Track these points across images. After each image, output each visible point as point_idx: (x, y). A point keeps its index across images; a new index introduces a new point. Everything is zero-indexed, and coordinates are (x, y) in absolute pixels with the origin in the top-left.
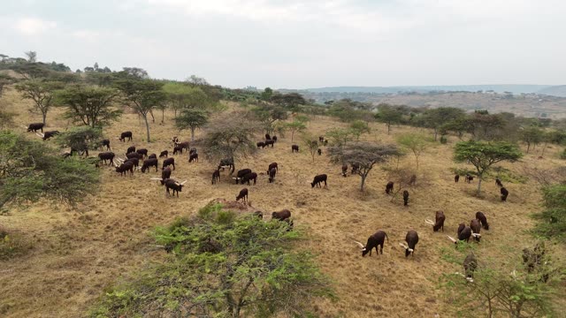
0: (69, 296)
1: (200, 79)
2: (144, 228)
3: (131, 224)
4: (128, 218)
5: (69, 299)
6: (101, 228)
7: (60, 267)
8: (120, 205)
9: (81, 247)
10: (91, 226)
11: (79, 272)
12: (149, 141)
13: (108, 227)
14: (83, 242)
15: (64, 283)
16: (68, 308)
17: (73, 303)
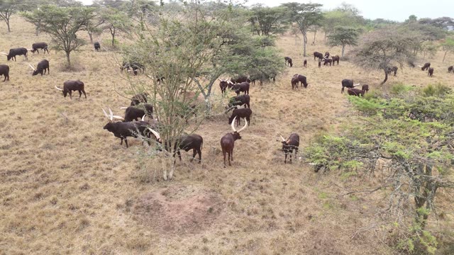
0: (259, 153)
1: (350, 5)
2: (309, 115)
3: (299, 111)
4: (295, 106)
5: (259, 155)
6: (275, 112)
7: (251, 132)
8: (288, 97)
9: (262, 121)
10: (268, 109)
11: (265, 138)
12: (305, 56)
13: (281, 111)
14: (264, 119)
15: (254, 143)
16: (260, 160)
17: (263, 158)
